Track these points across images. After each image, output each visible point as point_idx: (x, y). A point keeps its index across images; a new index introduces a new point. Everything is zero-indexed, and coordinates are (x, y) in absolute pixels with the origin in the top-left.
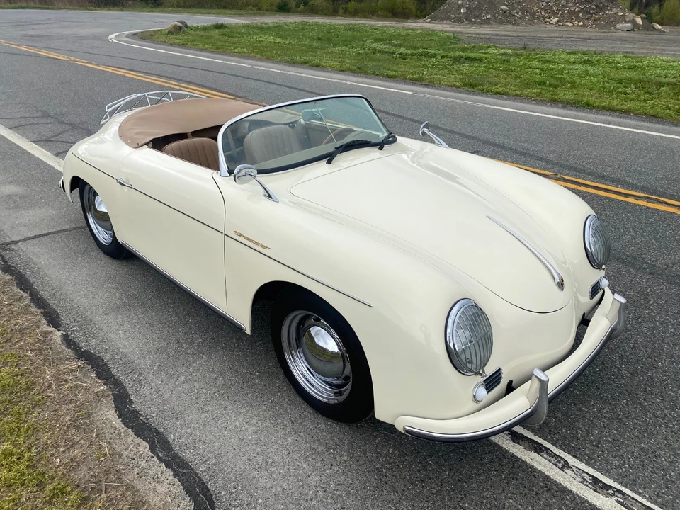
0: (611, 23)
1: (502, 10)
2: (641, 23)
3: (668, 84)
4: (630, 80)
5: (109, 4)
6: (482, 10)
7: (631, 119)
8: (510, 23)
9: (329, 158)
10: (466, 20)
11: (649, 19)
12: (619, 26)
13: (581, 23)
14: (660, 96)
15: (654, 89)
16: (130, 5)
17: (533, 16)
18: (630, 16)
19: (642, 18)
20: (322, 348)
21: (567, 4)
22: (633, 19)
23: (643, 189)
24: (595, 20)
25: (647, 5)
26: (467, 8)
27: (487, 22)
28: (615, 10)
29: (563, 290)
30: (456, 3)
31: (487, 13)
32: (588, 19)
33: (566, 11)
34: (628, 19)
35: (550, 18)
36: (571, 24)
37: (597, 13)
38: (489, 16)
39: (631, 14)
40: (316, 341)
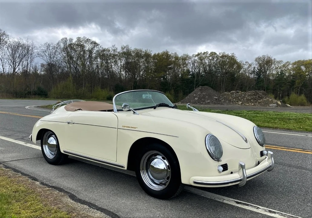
0: (267, 104)
1: (215, 98)
2: (280, 104)
3: (293, 119)
4: (276, 118)
5: (22, 97)
6: (205, 98)
7: (278, 130)
8: (219, 104)
9: (155, 108)
10: (198, 103)
11: (284, 102)
12: (271, 105)
13: (253, 104)
14: (290, 123)
15: (288, 121)
16: (33, 98)
17: (230, 101)
18: (275, 101)
19: (280, 102)
20: (158, 168)
21: (245, 96)
22: (277, 102)
23: (284, 146)
24: (259, 103)
25: (282, 97)
26: (198, 98)
27: (209, 103)
28: (267, 98)
29: (247, 143)
30: (193, 96)
31: (208, 100)
32: (256, 102)
33: (245, 99)
34: (274, 102)
35: (238, 102)
36: (248, 105)
37: (260, 100)
38: (209, 101)
39: (275, 100)
40: (155, 167)
